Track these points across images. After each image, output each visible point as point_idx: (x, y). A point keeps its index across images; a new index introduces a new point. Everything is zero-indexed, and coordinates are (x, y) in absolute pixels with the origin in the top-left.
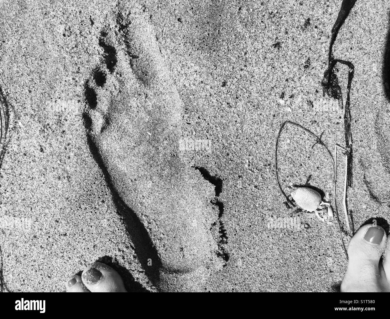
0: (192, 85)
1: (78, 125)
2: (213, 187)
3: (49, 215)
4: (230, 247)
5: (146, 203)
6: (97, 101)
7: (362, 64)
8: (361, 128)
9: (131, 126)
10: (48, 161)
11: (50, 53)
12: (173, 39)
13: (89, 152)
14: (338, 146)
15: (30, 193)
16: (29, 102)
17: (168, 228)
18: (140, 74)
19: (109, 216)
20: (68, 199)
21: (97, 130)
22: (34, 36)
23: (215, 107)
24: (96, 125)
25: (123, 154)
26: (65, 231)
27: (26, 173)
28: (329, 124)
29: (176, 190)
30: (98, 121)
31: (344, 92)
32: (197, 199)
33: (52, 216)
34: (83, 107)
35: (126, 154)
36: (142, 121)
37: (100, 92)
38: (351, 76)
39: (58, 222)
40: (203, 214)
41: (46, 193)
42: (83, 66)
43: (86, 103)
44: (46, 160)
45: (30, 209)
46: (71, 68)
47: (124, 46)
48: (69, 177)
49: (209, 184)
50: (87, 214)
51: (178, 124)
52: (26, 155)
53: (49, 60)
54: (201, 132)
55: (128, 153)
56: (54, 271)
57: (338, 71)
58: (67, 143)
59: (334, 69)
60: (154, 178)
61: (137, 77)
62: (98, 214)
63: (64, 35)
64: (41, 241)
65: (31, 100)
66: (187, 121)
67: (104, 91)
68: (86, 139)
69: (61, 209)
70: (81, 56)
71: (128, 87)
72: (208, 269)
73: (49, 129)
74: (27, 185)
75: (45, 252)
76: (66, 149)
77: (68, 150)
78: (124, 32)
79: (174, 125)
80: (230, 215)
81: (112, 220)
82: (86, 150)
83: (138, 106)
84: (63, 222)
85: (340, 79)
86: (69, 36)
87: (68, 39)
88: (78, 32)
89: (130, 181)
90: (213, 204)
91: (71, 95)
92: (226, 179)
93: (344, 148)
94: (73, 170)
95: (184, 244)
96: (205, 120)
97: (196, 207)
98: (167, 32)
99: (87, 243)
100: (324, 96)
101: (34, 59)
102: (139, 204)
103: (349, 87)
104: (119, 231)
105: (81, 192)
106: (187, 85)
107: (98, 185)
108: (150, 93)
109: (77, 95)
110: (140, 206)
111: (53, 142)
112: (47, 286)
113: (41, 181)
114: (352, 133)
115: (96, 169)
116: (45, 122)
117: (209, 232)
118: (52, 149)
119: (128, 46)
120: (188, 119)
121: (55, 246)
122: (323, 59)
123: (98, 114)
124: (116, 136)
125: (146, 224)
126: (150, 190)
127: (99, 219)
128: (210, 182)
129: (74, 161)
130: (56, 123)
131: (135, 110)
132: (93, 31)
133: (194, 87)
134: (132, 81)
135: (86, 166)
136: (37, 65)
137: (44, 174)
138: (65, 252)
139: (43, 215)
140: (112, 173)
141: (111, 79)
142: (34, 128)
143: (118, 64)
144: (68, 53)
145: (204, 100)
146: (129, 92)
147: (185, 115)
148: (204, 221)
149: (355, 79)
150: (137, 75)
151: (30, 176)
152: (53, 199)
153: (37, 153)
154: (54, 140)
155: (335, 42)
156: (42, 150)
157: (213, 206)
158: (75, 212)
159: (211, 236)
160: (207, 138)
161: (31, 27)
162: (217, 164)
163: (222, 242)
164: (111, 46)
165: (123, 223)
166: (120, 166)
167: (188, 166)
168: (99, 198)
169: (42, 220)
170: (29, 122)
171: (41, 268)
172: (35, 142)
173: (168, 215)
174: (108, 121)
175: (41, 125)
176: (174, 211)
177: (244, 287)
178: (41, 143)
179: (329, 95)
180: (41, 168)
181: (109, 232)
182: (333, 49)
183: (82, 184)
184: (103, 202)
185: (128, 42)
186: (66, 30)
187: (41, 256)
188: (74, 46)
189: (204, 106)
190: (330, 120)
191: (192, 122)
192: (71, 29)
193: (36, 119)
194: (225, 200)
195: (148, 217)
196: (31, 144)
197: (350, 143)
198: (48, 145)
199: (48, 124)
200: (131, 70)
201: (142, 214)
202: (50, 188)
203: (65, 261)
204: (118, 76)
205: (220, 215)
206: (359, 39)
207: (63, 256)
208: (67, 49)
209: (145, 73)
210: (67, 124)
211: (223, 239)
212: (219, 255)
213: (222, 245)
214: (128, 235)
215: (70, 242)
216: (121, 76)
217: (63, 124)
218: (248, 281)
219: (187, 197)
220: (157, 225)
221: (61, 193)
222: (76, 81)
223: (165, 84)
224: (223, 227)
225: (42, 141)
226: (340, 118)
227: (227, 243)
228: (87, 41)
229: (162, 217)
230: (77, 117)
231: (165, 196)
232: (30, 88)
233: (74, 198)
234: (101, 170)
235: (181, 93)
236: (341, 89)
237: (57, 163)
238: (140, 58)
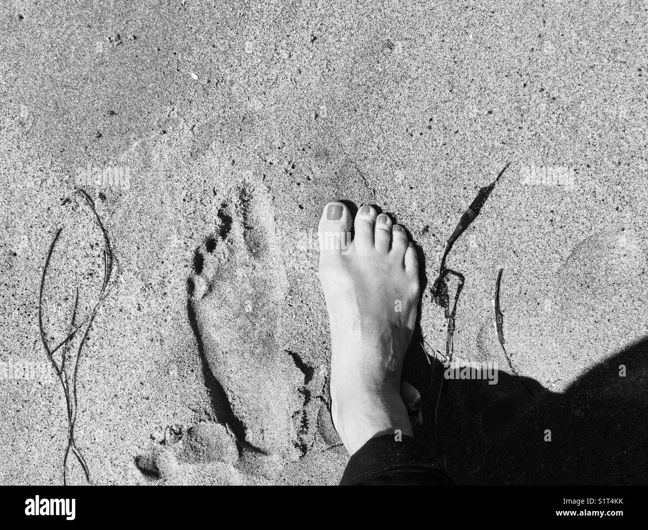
0: (301, 270)
1: (181, 289)
2: (303, 376)
3: (135, 376)
4: (309, 439)
5: (233, 378)
6: (204, 266)
7: (472, 278)
8: (463, 339)
9: (233, 295)
10: (143, 321)
11: (166, 214)
12: (291, 222)
13: (187, 318)
14: (438, 353)
15: (119, 351)
16: (136, 258)
17: (251, 408)
18: (252, 245)
19: (196, 386)
20: (157, 362)
21: (199, 296)
22: (153, 195)
23: (320, 294)
24: (198, 291)
25: (219, 323)
26: (148, 394)
27: (119, 330)
28: (433, 330)
29: (265, 370)
30: (201, 287)
31: (452, 301)
32: (285, 384)
33: (138, 377)
34: (189, 272)
35: (222, 325)
36: (245, 292)
37: (208, 257)
38: (460, 287)
39: (143, 384)
40: (288, 400)
41: (136, 353)
42: (197, 233)
43: (193, 269)
44: (141, 319)
45: (116, 367)
46: (184, 232)
47: (241, 219)
48: (162, 341)
49: (300, 372)
50: (174, 381)
51: (280, 303)
52: (121, 311)
53: (164, 220)
54: (301, 316)
55: (225, 324)
56: (128, 434)
57: (448, 280)
58: (166, 306)
59: (445, 279)
60: (246, 354)
61: (249, 249)
62: (185, 383)
63: (184, 200)
64: (121, 401)
65: (138, 256)
66: (289, 302)
67: (213, 257)
68: (186, 305)
69: (148, 371)
70: (197, 223)
71: (237, 257)
72: (284, 458)
73: (151, 289)
74: (118, 342)
75: (123, 413)
76: (164, 311)
77: (166, 312)
78: (244, 206)
79: (275, 302)
80: (315, 406)
81: (198, 391)
82: (184, 314)
83: (243, 277)
84: (148, 385)
85: (449, 289)
86: (188, 202)
87: (187, 204)
88: (199, 200)
89: (221, 352)
90: (300, 392)
91: (179, 258)
92: (318, 367)
93: (443, 356)
94: (168, 333)
95: (265, 427)
96: (308, 305)
97: (282, 391)
98: (286, 215)
99: (168, 410)
100: (432, 302)
101: (149, 217)
102: (226, 378)
103: (457, 298)
104: (204, 403)
105: (172, 358)
106: (297, 268)
107: (190, 353)
108: (259, 266)
109: (185, 259)
110: (227, 380)
111: (153, 302)
112: (118, 448)
113: (133, 339)
114: (454, 342)
115: (191, 336)
116: (148, 281)
117: (291, 419)
118: (149, 309)
119: (245, 218)
120: (291, 301)
121: (135, 409)
122: (436, 266)
123: (202, 280)
124: (216, 304)
125: (230, 400)
126: (239, 366)
127: (185, 388)
128: (301, 370)
129: (170, 325)
130: (159, 283)
131: (240, 280)
132: (214, 201)
133: (303, 272)
134: (243, 252)
135: (181, 332)
136: (150, 223)
137: (137, 333)
138: (144, 416)
139: (128, 375)
140: (205, 342)
141: (221, 245)
142: (135, 285)
143: (231, 231)
144: (185, 218)
145: (311, 285)
146: (237, 262)
147: (289, 296)
148: (287, 407)
149: (464, 291)
150: (249, 246)
151: (122, 333)
152: (142, 360)
153: (134, 311)
154: (153, 301)
155: (450, 252)
156: (139, 309)
157: (300, 394)
158: (162, 377)
159: (292, 424)
160: (306, 324)
161: (152, 187)
162: (311, 351)
163: (302, 432)
164: (228, 216)
165: (209, 396)
166: (214, 335)
167: (282, 349)
168: (189, 366)
169: (127, 379)
170: (131, 278)
171: (116, 428)
172: (134, 299)
173: (253, 394)
174: (211, 288)
175: (143, 284)
176: (259, 391)
177: (321, 480)
178: (140, 301)
179: (436, 302)
180: (135, 327)
181: (193, 403)
182: (447, 258)
183: (174, 350)
184: (192, 371)
185: (246, 214)
186: (187, 196)
187: (119, 417)
188: (192, 212)
189: (310, 292)
190: (434, 326)
191: (294, 304)
192: (193, 196)
193: (140, 277)
194: (314, 389)
195: (233, 393)
196: (129, 301)
197: (450, 352)
198: (146, 305)
199: (151, 284)
200: (244, 241)
201: (228, 389)
202: (141, 349)
203: (142, 425)
204: (229, 244)
205: (305, 404)
206: (473, 254)
207: (140, 420)
208: (184, 213)
209: (257, 245)
210: (170, 286)
211: (303, 429)
212: (296, 445)
213: (302, 436)
214: (212, 408)
215: (151, 407)
216: (232, 244)
217: (165, 286)
218: (325, 474)
219: (274, 379)
220: (241, 402)
221: (152, 355)
222: (188, 246)
223: (274, 259)
224: (306, 416)
225: (141, 299)
226: (445, 325)
227: (306, 433)
228: (206, 209)
229: (247, 395)
230: (182, 281)
231: (253, 375)
232: (138, 245)
233: (163, 362)
234: (195, 338)
235: (289, 274)
236: (449, 298)
237: (152, 324)
238: (255, 229)
